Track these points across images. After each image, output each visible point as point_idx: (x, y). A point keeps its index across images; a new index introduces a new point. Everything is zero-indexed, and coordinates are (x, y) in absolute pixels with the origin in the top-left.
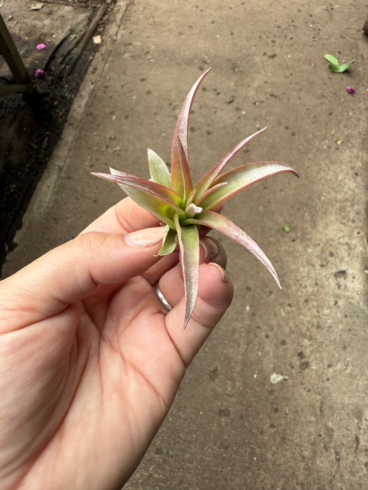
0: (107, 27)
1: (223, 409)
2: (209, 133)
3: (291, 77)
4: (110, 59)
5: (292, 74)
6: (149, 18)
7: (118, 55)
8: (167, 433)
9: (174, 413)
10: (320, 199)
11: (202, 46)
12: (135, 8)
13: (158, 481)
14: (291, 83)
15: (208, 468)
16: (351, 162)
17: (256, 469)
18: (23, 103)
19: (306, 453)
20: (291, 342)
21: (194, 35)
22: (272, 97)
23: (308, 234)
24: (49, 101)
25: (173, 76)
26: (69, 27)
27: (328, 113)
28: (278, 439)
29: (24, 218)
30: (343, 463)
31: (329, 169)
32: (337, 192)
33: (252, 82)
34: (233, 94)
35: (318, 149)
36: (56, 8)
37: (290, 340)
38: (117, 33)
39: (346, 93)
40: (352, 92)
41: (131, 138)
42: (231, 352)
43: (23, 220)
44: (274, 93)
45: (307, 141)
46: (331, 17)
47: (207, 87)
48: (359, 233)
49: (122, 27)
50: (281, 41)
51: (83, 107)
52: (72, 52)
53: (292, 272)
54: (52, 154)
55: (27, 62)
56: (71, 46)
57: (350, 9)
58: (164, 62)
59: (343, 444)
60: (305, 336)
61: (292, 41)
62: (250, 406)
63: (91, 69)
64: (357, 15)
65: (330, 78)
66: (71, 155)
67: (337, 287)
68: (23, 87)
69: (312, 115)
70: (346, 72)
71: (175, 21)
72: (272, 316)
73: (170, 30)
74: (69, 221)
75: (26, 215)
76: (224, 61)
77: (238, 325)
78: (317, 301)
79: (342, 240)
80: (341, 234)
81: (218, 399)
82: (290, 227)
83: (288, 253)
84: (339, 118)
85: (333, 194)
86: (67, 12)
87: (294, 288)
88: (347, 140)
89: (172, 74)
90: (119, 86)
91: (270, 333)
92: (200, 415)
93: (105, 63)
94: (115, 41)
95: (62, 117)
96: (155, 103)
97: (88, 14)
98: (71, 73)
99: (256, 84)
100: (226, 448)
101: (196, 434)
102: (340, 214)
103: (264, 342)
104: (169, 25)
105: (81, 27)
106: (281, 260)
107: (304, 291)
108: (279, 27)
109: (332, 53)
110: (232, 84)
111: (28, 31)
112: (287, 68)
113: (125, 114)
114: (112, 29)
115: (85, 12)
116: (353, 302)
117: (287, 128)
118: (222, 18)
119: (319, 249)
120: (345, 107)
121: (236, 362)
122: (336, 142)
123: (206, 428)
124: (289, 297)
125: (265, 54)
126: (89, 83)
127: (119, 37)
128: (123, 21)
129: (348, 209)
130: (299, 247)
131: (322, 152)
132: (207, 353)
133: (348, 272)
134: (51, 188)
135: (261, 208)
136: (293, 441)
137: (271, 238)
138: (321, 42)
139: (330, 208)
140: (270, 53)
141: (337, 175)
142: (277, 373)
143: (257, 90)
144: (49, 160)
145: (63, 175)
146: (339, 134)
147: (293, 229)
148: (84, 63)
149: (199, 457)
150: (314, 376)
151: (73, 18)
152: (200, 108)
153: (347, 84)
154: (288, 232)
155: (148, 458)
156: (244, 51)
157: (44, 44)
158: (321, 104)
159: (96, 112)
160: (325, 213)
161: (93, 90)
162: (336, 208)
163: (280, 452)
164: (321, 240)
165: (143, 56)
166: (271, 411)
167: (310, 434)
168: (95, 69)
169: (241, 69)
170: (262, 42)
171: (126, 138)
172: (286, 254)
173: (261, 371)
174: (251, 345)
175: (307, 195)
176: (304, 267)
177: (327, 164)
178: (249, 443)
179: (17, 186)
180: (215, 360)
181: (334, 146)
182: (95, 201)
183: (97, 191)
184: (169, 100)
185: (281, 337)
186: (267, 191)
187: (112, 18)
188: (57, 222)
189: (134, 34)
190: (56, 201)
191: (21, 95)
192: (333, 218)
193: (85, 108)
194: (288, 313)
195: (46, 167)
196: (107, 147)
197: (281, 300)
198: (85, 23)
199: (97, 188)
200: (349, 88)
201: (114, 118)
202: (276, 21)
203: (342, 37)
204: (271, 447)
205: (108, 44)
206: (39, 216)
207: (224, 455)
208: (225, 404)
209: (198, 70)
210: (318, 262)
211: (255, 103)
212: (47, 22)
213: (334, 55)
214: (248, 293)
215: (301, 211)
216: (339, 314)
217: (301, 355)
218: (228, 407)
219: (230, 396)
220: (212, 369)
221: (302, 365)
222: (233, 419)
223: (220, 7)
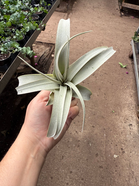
2: (88, 84)
5: (110, 68)
8: (85, 174)
9: (86, 167)
10: (122, 103)
16: (129, 93)
17: (113, 184)
18: (32, 73)
19: (127, 179)
21: (81, 55)
23: (120, 113)
26: (44, 51)
27: (121, 79)
28: (118, 175)
30: (138, 182)
31: (124, 95)
32: (126, 101)
35: (120, 89)
36: (39, 46)
37: (118, 144)
39: (126, 74)
40: (127, 73)
42: (102, 148)
44: (106, 73)
45: (116, 87)
46: (119, 52)
48: (134, 113)
53: (117, 124)
56: (45, 58)
57: (124, 50)
59: (137, 176)
60: (122, 143)
62: (109, 165)
63: (52, 64)
64: (126, 52)
65: (121, 69)
67: (130, 129)
69: (117, 80)
70: (125, 68)
71: (75, 51)
72: (112, 137)
73: (74, 54)
77: (103, 140)
78: (125, 133)
79: (129, 115)
80: (129, 113)
81: (99, 163)
82: (114, 111)
83: (115, 119)
84: (125, 80)
85: (126, 102)
86: (43, 47)
87: (118, 129)
88: (128, 86)
91: (112, 143)
92: (94, 168)
98: (46, 65)
99: (100, 70)
100: (103, 178)
101: (93, 174)
102: (128, 107)
103: (111, 145)
105: (47, 51)
106: (113, 121)
107: (121, 130)
109: (121, 62)
112: (109, 66)
115: (48, 47)
117: (110, 83)
119: (123, 117)
120: (126, 77)
121: (103, 151)
123: (96, 172)
124: (117, 132)
126: (52, 68)
129: (130, 106)
130: (118, 117)
132: (94, 148)
133: (132, 124)
135: (105, 105)
136: (122, 175)
137: (109, 114)
138: (117, 59)
139: (125, 106)
141: (126, 97)
142: (116, 155)
143: (101, 72)
146: (125, 85)
147: (115, 112)
148: (50, 62)
150: (126, 156)
151: (45, 49)
155: (79, 181)
157: (37, 56)
158: (119, 76)
163: (119, 179)
164: (124, 115)
166: (115, 166)
167: (127, 173)
173: (111, 154)
174: (107, 146)
175: (118, 102)
176: (120, 123)
178: (110, 176)
180: (97, 151)
181: (124, 88)
185: (116, 144)
186: (106, 100)
192: (126, 109)
194: (117, 136)
197: (114, 133)
198: (49, 50)
200: (126, 72)
203: (123, 58)
204: (116, 178)
207: (103, 180)
210: (123, 122)
211: (100, 75)
212: (37, 50)
213: (121, 63)
214: (105, 130)
215: (117, 107)
216: (131, 137)
217: (122, 149)
218: (102, 165)
219: (102, 162)
220: (96, 154)
221: (123, 152)
222: (104, 169)
223: (88, 48)
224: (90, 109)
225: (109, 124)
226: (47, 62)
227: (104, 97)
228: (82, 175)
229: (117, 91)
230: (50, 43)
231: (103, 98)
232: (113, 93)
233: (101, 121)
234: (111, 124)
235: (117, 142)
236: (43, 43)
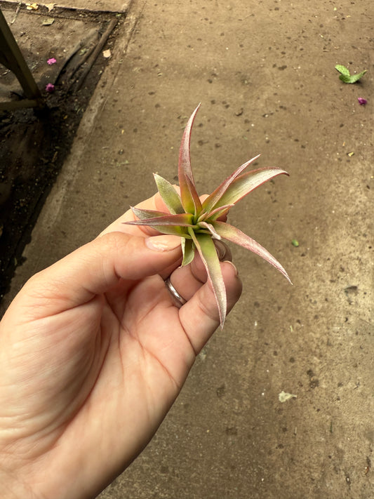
0: (117, 41)
1: (230, 427)
2: (217, 146)
3: (301, 89)
4: (119, 73)
5: (302, 86)
6: (158, 32)
7: (128, 68)
9: (180, 431)
10: (330, 213)
11: (211, 58)
12: (144, 22)
14: (301, 94)
15: (214, 488)
17: (264, 490)
18: (34, 118)
19: (316, 475)
20: (300, 359)
21: (203, 47)
22: (282, 110)
23: (318, 248)
24: (59, 115)
25: (182, 89)
26: (80, 41)
27: (339, 125)
28: (286, 460)
29: (33, 231)
30: (354, 486)
31: (340, 182)
32: (348, 205)
33: (262, 94)
34: (242, 106)
35: (329, 161)
36: (66, 24)
37: (299, 357)
38: (126, 47)
39: (358, 104)
40: (363, 103)
41: (140, 151)
43: (32, 234)
44: (284, 106)
45: (317, 154)
46: (342, 28)
47: (216, 100)
48: (370, 248)
49: (131, 41)
50: (290, 52)
51: (92, 121)
52: (82, 66)
53: (302, 287)
54: (61, 168)
55: (38, 78)
56: (82, 60)
57: (362, 18)
58: (173, 76)
59: (354, 467)
60: (314, 354)
61: (302, 52)
62: (258, 425)
63: (100, 83)
64: (369, 25)
65: (341, 89)
66: (80, 169)
67: (348, 303)
68: (33, 102)
69: (322, 127)
70: (358, 82)
71: (185, 34)
72: (280, 333)
73: (178, 43)
74: (78, 235)
75: (35, 229)
76: (233, 74)
77: (246, 341)
78: (327, 318)
79: (352, 255)
80: (352, 248)
81: (225, 417)
82: (299, 241)
83: (298, 268)
84: (350, 129)
85: (344, 208)
86: (78, 27)
87: (303, 304)
88: (359, 151)
89: (181, 87)
90: (128, 99)
91: (278, 350)
92: (207, 433)
93: (115, 77)
94: (124, 55)
95: (71, 131)
96: (164, 116)
97: (98, 28)
98: (80, 87)
99: (265, 96)
100: (233, 468)
101: (202, 453)
102: (351, 227)
103: (273, 359)
104: (178, 38)
105: (91, 41)
107: (314, 307)
108: (289, 38)
109: (343, 64)
110: (242, 96)
111: (39, 46)
112: (298, 79)
113: (134, 128)
114: (122, 43)
115: (95, 26)
116: (364, 318)
117: (297, 140)
118: (232, 30)
119: (329, 263)
120: (356, 118)
121: (244, 379)
122: (347, 154)
123: (213, 447)
124: (298, 313)
125: (274, 66)
126: (99, 98)
127: (128, 51)
128: (133, 35)
129: (360, 223)
130: (309, 262)
131: (332, 164)
132: (215, 369)
133: (359, 288)
134: (60, 202)
135: (269, 222)
136: (301, 462)
137: (281, 253)
138: (331, 53)
139: (341, 222)
140: (280, 65)
141: (347, 188)
142: (285, 392)
143: (266, 102)
144: (58, 174)
145: (72, 189)
146: (350, 146)
147: (302, 243)
148: (94, 77)
149: (205, 477)
150: (324, 395)
151: (84, 33)
152: (209, 121)
153: (359, 95)
154: (297, 247)
155: (154, 476)
156: (254, 62)
157: (55, 59)
158: (332, 115)
159: (106, 126)
160: (336, 227)
161: (103, 104)
162: (347, 221)
163: (288, 473)
164: (331, 255)
165: (152, 70)
166: (279, 430)
167: (319, 455)
168: (105, 83)
169: (250, 81)
170: (271, 54)
171: (134, 152)
172: (296, 269)
173: (269, 389)
174: (259, 362)
175: (318, 209)
176: (313, 282)
177: (337, 177)
178: (257, 463)
179: (26, 200)
180: (222, 377)
181: (345, 158)
183: (106, 206)
184: (178, 113)
185: (290, 355)
186: (276, 204)
187: (121, 32)
188: (65, 236)
189: (143, 47)
190: (65, 216)
191: (32, 109)
192: (344, 232)
193: (95, 122)
194: (297, 329)
195: (55, 181)
196: (116, 161)
197: (290, 316)
198: (95, 37)
199: (106, 202)
200: (360, 99)
201: (123, 131)
202: (286, 32)
203: (353, 47)
204: (279, 468)
205: (118, 58)
206: (48, 230)
207: (231, 476)
208: (232, 422)
209: (208, 83)
210: (328, 278)
211: (264, 116)
212: (58, 37)
213: (345, 66)
214: (257, 309)
215: (311, 225)
216: (350, 332)
217: (310, 373)
218: (236, 426)
219: (237, 414)
220: (220, 386)
221: (312, 383)
222: (241, 438)
223: (229, 19)
225: (274, 285)
226: (85, 78)
227: (269, 193)
228: (163, 455)
230: (101, 10)
231: (265, 196)
232: (301, 176)
233: (248, 277)
234: (281, 287)
235: (296, 347)
236: (78, 14)
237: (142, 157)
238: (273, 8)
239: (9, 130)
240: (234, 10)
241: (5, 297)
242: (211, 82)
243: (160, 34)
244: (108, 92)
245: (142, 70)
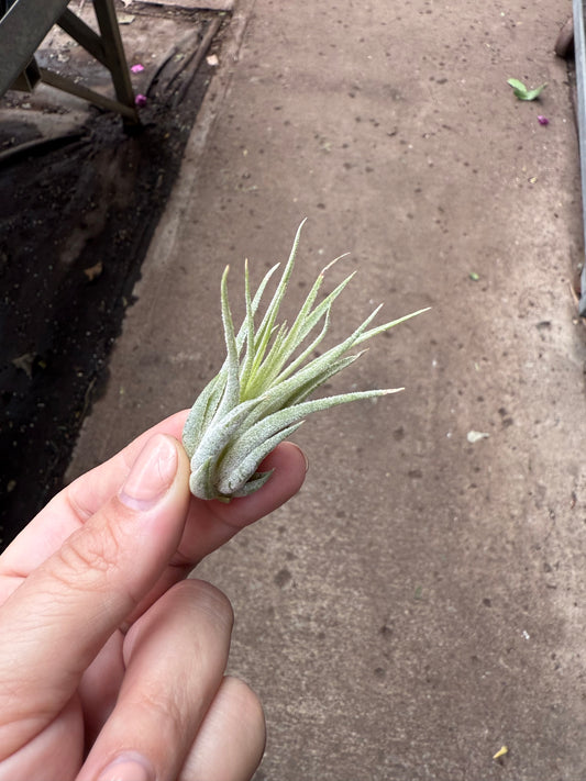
0: (224, 45)
1: (413, 470)
2: (369, 170)
3: (467, 106)
4: (233, 83)
5: (468, 103)
6: (277, 35)
7: (243, 79)
9: (355, 475)
10: (513, 243)
11: (351, 69)
12: (258, 23)
13: (342, 544)
14: (468, 112)
15: (401, 530)
16: (548, 202)
17: (458, 529)
18: (123, 137)
19: (516, 512)
20: (490, 398)
21: (339, 55)
22: (446, 129)
23: (501, 282)
24: (158, 133)
26: (172, 46)
27: (517, 148)
28: (481, 499)
29: (142, 268)
30: (559, 521)
31: (522, 210)
32: (533, 236)
33: (420, 111)
34: (396, 125)
35: (507, 188)
36: (151, 23)
37: (489, 396)
38: (237, 53)
39: (538, 124)
40: (544, 123)
41: (271, 176)
42: (419, 410)
43: (142, 270)
44: (448, 125)
45: (492, 179)
46: (513, 36)
47: (362, 116)
48: (563, 280)
49: (244, 45)
50: (450, 63)
51: (203, 140)
52: (181, 75)
53: (486, 323)
54: (170, 195)
56: (178, 68)
57: (536, 26)
58: (304, 88)
59: (558, 502)
60: (506, 392)
61: (466, 64)
62: (445, 466)
63: (208, 95)
64: (545, 34)
65: (516, 108)
66: (195, 195)
67: (540, 339)
69: (496, 150)
70: (536, 100)
71: (313, 39)
72: (464, 371)
73: (306, 50)
74: (201, 271)
75: (145, 265)
76: (381, 87)
77: (425, 382)
78: (518, 355)
79: (542, 289)
80: (542, 282)
81: (407, 460)
82: (479, 275)
83: (479, 303)
84: (531, 153)
85: (529, 239)
86: (167, 27)
87: (488, 341)
88: (543, 177)
90: (247, 115)
91: (464, 389)
92: (386, 477)
93: (227, 89)
94: (236, 62)
95: (177, 152)
96: (298, 135)
97: (196, 29)
98: (182, 100)
99: (423, 114)
100: (421, 509)
101: (383, 496)
102: (539, 259)
103: (458, 399)
104: (304, 42)
105: (189, 45)
106: (471, 312)
107: (501, 344)
108: (448, 47)
109: (517, 78)
110: (394, 113)
112: (462, 95)
113: (260, 148)
114: (231, 48)
115: (192, 27)
116: (561, 354)
117: (467, 164)
118: (373, 35)
119: (516, 298)
120: (537, 140)
121: (426, 421)
122: (529, 180)
123: (395, 490)
124: (484, 351)
125: (432, 79)
126: (209, 112)
127: (241, 56)
128: (244, 38)
129: (549, 255)
130: (492, 297)
131: (512, 191)
132: (389, 411)
133: (553, 323)
134: (174, 234)
135: (441, 254)
136: (498, 500)
137: (457, 287)
138: (501, 66)
139: (527, 254)
140: (439, 78)
141: (532, 216)
142: (475, 431)
143: (426, 120)
144: (167, 202)
146: (531, 172)
147: (483, 277)
148: (199, 88)
149: (389, 519)
150: (519, 434)
151: (176, 35)
152: (356, 141)
153: (539, 114)
154: (476, 281)
155: (329, 521)
156: (406, 75)
157: (142, 65)
158: (508, 136)
159: (222, 146)
160: (522, 260)
161: (215, 120)
162: (533, 253)
163: (484, 511)
164: (517, 289)
165: (275, 80)
166: (471, 470)
167: (518, 493)
168: (214, 96)
169: (403, 96)
170: (428, 65)
171: (263, 176)
172: (477, 305)
173: (455, 429)
174: (441, 402)
175: (498, 239)
176: (499, 317)
177: (519, 205)
178: (447, 504)
179: (128, 232)
180: (399, 419)
181: (526, 185)
182: (233, 248)
184: (314, 132)
185: (477, 394)
186: (448, 235)
187: (228, 34)
188: (186, 273)
189: (260, 53)
190: (182, 249)
191: (120, 125)
192: (531, 264)
193: (207, 141)
194: (483, 367)
195: (164, 210)
196: (241, 186)
197: (474, 354)
198: (194, 39)
200: (540, 118)
201: (245, 153)
202: (443, 40)
203: (529, 59)
204: (474, 507)
205: (228, 65)
206: (163, 266)
207: (419, 517)
209: (348, 97)
210: (516, 313)
211: (424, 136)
212: (142, 39)
213: (520, 80)
214: (434, 347)
215: (491, 257)
216: (545, 368)
217: (502, 412)
218: (420, 468)
219: (420, 456)
220: (397, 429)
221: (505, 422)
222: (427, 481)
223: (369, 23)
224: (376, 271)
225: (452, 321)
226: (186, 90)
227: (438, 222)
228: (338, 500)
229: (497, 195)
230: (198, 6)
231: (434, 226)
232: (475, 204)
234: (460, 323)
235: (484, 385)
236: (166, 11)
237: (274, 182)
238: (424, 11)
239: (91, 150)
240: (374, 11)
241: (117, 341)
242: (352, 96)
243: (281, 38)
244: (219, 107)
245: (262, 81)
